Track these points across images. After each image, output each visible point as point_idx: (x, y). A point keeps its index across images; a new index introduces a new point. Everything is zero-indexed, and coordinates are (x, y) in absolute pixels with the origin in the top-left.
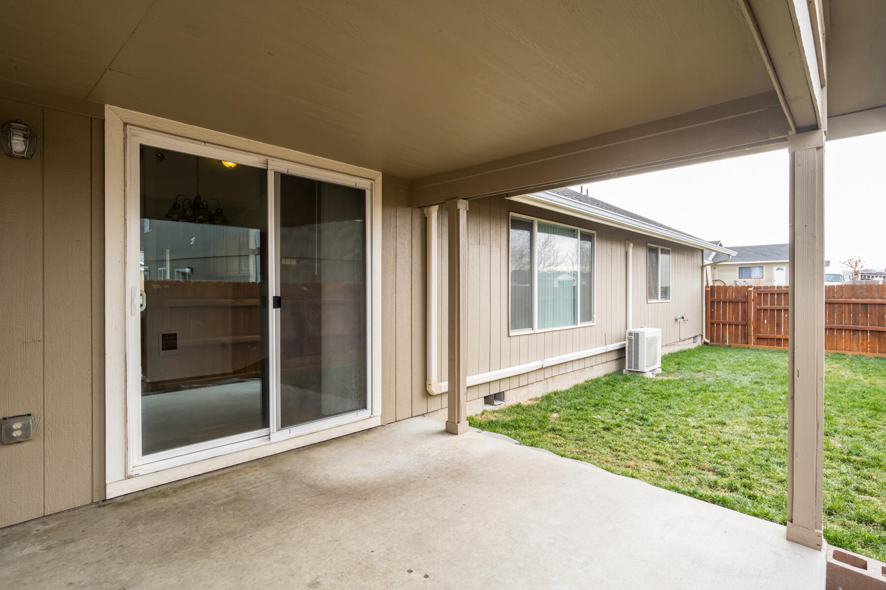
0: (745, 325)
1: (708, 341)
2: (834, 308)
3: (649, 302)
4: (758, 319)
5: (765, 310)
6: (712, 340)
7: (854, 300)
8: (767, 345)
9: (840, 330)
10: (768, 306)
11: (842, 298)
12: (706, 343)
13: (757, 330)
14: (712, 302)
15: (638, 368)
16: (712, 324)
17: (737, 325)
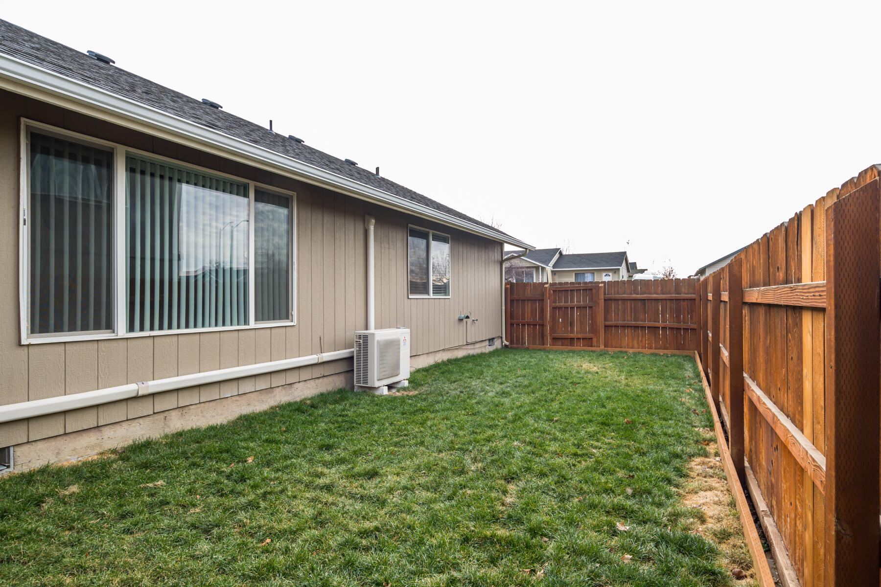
0: (542, 325)
1: (507, 343)
2: (618, 304)
3: (410, 297)
4: (553, 318)
5: (560, 308)
6: (512, 342)
7: (634, 296)
8: (562, 345)
9: (624, 327)
10: (562, 304)
11: (624, 294)
12: (506, 346)
13: (553, 330)
14: (512, 301)
15: (367, 383)
16: (512, 325)
17: (535, 325)
